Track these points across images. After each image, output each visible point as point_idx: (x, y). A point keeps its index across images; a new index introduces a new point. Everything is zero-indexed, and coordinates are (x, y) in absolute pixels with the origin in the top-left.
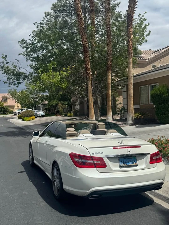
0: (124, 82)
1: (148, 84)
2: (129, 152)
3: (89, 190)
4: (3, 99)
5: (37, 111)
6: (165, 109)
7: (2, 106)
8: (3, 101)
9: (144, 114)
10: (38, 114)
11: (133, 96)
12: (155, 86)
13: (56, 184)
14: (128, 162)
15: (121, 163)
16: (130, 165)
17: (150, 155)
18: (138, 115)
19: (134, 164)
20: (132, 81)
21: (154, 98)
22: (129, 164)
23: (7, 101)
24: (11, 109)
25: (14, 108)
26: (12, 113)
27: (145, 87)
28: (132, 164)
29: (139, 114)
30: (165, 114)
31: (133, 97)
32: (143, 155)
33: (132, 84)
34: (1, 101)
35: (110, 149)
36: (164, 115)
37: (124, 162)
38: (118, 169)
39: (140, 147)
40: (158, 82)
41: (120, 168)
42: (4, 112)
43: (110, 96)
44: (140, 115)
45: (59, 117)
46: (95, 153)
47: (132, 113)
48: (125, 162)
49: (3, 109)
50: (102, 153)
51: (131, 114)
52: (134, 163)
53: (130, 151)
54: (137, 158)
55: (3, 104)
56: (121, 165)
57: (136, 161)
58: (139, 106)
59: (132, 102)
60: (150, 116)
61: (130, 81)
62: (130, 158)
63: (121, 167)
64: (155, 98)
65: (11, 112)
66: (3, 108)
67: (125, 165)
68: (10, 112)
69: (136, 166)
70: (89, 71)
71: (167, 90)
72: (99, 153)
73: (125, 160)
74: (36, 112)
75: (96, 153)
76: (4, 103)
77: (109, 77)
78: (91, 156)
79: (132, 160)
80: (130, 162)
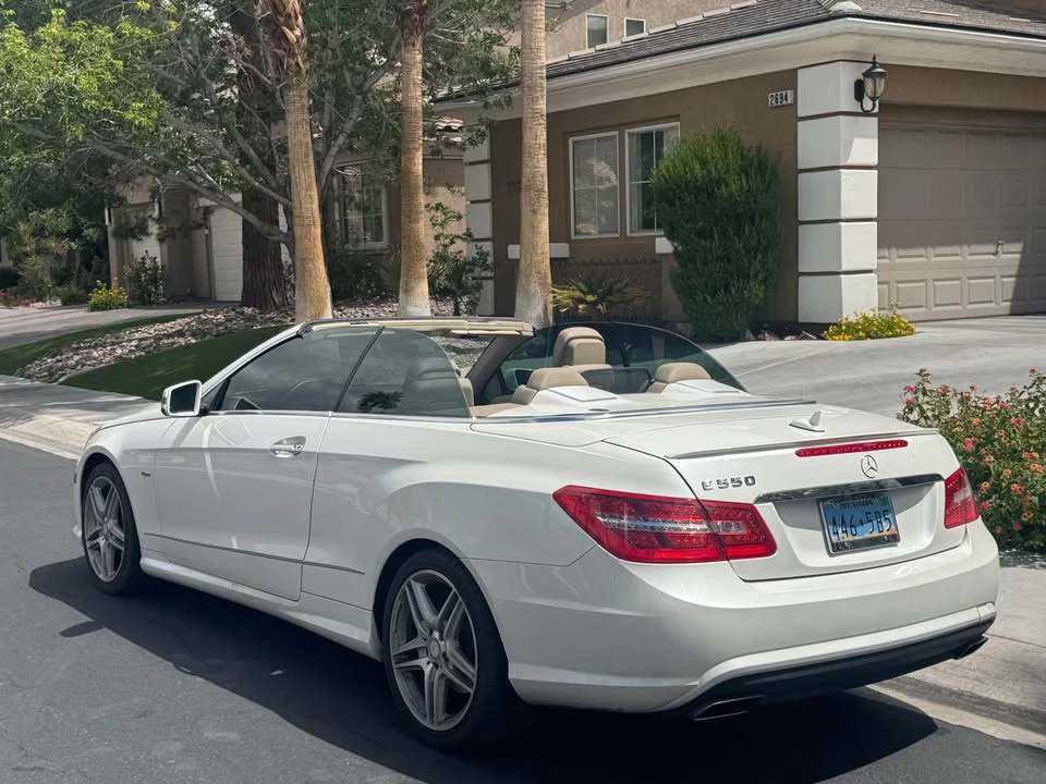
0: (486, 106)
1: (620, 126)
2: (871, 473)
3: (699, 675)
6: (729, 261)
9: (610, 292)
11: (546, 189)
12: (660, 134)
13: (427, 669)
14: (862, 524)
15: (831, 528)
16: (870, 539)
17: (943, 483)
18: (578, 294)
19: (885, 533)
20: (542, 106)
21: (672, 204)
22: (866, 532)
27: (599, 139)
28: (876, 534)
29: (585, 289)
30: (727, 290)
31: (546, 196)
32: (916, 484)
33: (543, 121)
35: (784, 456)
36: (721, 295)
37: (843, 522)
38: (822, 559)
39: (904, 444)
40: (676, 117)
41: (831, 555)
43: (417, 186)
44: (590, 298)
46: (714, 485)
47: (543, 285)
48: (847, 521)
50: (751, 480)
51: (535, 288)
52: (886, 525)
53: (872, 464)
54: (895, 502)
56: (835, 539)
57: (889, 516)
58: (566, 246)
59: (545, 226)
60: (638, 302)
61: (535, 100)
62: (867, 504)
63: (837, 548)
64: (678, 204)
67: (851, 538)
69: (894, 539)
70: (292, 29)
71: (739, 162)
72: (737, 482)
73: (847, 513)
75: (722, 484)
77: (414, 71)
78: (700, 498)
79: (876, 512)
80: (869, 521)
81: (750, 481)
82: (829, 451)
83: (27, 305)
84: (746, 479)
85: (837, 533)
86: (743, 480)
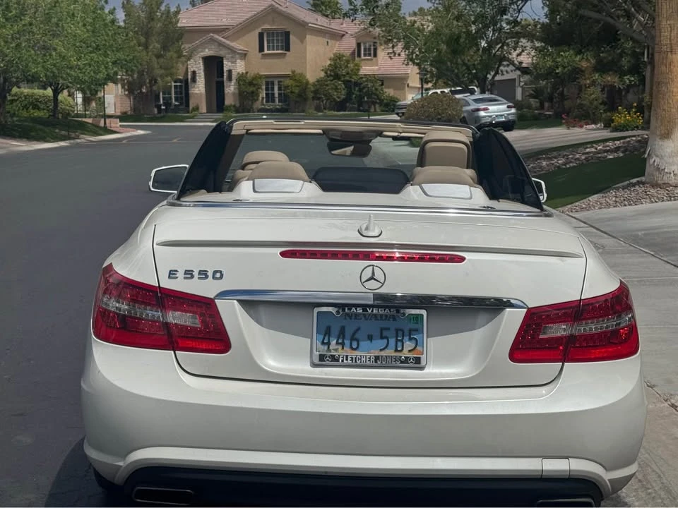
4: (359, 45)
5: (476, 101)
7: (354, 78)
8: (359, 55)
10: (482, 113)
14: (370, 338)
15: (321, 338)
17: (523, 311)
19: (405, 353)
22: (372, 349)
23: (375, 55)
24: (390, 92)
25: (403, 89)
26: (392, 111)
28: (389, 352)
34: (353, 53)
37: (342, 333)
38: (302, 368)
39: (460, 260)
41: (316, 366)
42: (360, 103)
45: (577, 130)
46: (180, 275)
48: (348, 333)
49: (356, 91)
52: (409, 345)
53: (379, 275)
54: (431, 323)
55: (358, 67)
56: (323, 349)
57: (418, 336)
65: (390, 106)
66: (356, 84)
67: (349, 352)
68: (387, 105)
69: (417, 363)
72: (203, 275)
74: (474, 106)
75: (189, 274)
76: (363, 62)
78: (161, 286)
79: (397, 331)
80: (382, 338)
81: (218, 275)
82: (324, 255)
83: (581, 127)
84: (215, 272)
85: (329, 344)
86: (210, 274)
